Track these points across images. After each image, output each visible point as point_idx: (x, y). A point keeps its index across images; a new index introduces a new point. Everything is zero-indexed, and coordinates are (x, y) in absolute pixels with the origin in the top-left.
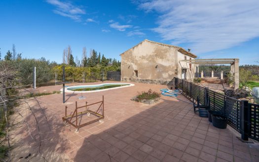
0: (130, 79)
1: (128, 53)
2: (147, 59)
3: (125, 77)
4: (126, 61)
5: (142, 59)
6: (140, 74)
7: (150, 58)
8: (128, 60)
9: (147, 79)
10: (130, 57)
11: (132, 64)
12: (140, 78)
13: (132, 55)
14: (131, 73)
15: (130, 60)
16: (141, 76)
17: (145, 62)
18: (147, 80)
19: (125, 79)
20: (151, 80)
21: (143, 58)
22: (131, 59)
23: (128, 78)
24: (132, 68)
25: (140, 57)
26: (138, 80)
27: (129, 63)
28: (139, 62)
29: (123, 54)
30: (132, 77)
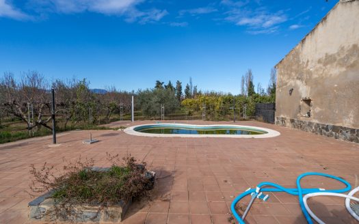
0: (292, 121)
1: (291, 57)
2: (342, 63)
3: (282, 116)
4: (285, 79)
5: (325, 64)
6: (318, 109)
7: (352, 55)
8: (290, 76)
9: (337, 125)
10: (294, 67)
11: (299, 82)
12: (315, 121)
13: (298, 61)
14: (296, 107)
15: (293, 74)
16: (318, 116)
17: (335, 71)
18: (335, 129)
19: (283, 120)
20: (353, 131)
21: (329, 60)
22: (296, 72)
23: (288, 118)
24: (298, 92)
25: (319, 61)
26: (310, 124)
27: (291, 82)
28: (315, 76)
29: (281, 62)
30: (296, 116)
